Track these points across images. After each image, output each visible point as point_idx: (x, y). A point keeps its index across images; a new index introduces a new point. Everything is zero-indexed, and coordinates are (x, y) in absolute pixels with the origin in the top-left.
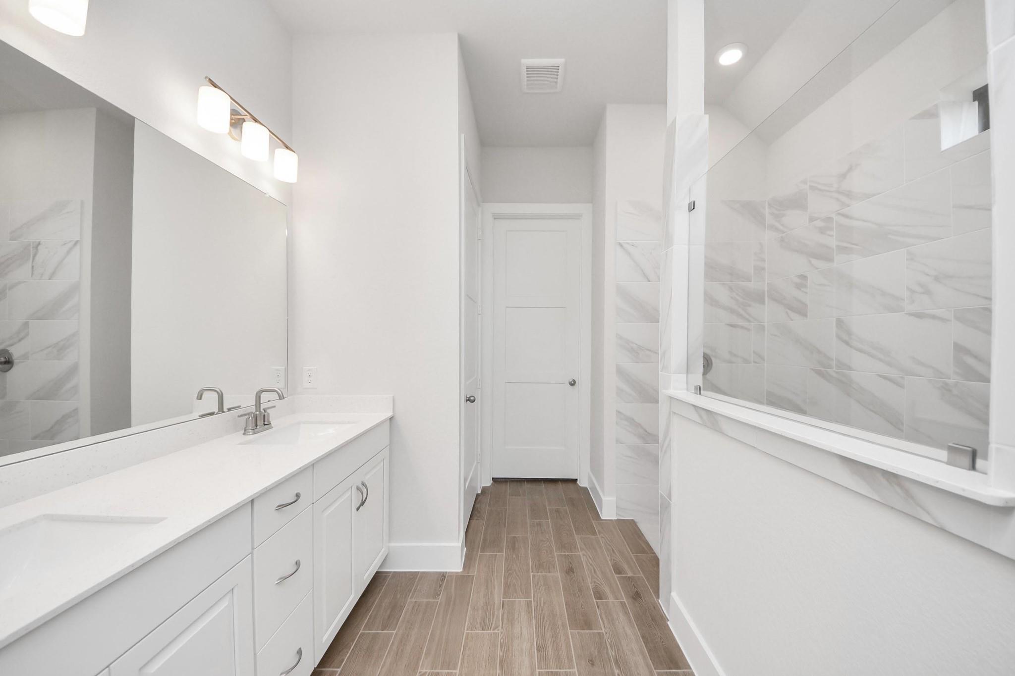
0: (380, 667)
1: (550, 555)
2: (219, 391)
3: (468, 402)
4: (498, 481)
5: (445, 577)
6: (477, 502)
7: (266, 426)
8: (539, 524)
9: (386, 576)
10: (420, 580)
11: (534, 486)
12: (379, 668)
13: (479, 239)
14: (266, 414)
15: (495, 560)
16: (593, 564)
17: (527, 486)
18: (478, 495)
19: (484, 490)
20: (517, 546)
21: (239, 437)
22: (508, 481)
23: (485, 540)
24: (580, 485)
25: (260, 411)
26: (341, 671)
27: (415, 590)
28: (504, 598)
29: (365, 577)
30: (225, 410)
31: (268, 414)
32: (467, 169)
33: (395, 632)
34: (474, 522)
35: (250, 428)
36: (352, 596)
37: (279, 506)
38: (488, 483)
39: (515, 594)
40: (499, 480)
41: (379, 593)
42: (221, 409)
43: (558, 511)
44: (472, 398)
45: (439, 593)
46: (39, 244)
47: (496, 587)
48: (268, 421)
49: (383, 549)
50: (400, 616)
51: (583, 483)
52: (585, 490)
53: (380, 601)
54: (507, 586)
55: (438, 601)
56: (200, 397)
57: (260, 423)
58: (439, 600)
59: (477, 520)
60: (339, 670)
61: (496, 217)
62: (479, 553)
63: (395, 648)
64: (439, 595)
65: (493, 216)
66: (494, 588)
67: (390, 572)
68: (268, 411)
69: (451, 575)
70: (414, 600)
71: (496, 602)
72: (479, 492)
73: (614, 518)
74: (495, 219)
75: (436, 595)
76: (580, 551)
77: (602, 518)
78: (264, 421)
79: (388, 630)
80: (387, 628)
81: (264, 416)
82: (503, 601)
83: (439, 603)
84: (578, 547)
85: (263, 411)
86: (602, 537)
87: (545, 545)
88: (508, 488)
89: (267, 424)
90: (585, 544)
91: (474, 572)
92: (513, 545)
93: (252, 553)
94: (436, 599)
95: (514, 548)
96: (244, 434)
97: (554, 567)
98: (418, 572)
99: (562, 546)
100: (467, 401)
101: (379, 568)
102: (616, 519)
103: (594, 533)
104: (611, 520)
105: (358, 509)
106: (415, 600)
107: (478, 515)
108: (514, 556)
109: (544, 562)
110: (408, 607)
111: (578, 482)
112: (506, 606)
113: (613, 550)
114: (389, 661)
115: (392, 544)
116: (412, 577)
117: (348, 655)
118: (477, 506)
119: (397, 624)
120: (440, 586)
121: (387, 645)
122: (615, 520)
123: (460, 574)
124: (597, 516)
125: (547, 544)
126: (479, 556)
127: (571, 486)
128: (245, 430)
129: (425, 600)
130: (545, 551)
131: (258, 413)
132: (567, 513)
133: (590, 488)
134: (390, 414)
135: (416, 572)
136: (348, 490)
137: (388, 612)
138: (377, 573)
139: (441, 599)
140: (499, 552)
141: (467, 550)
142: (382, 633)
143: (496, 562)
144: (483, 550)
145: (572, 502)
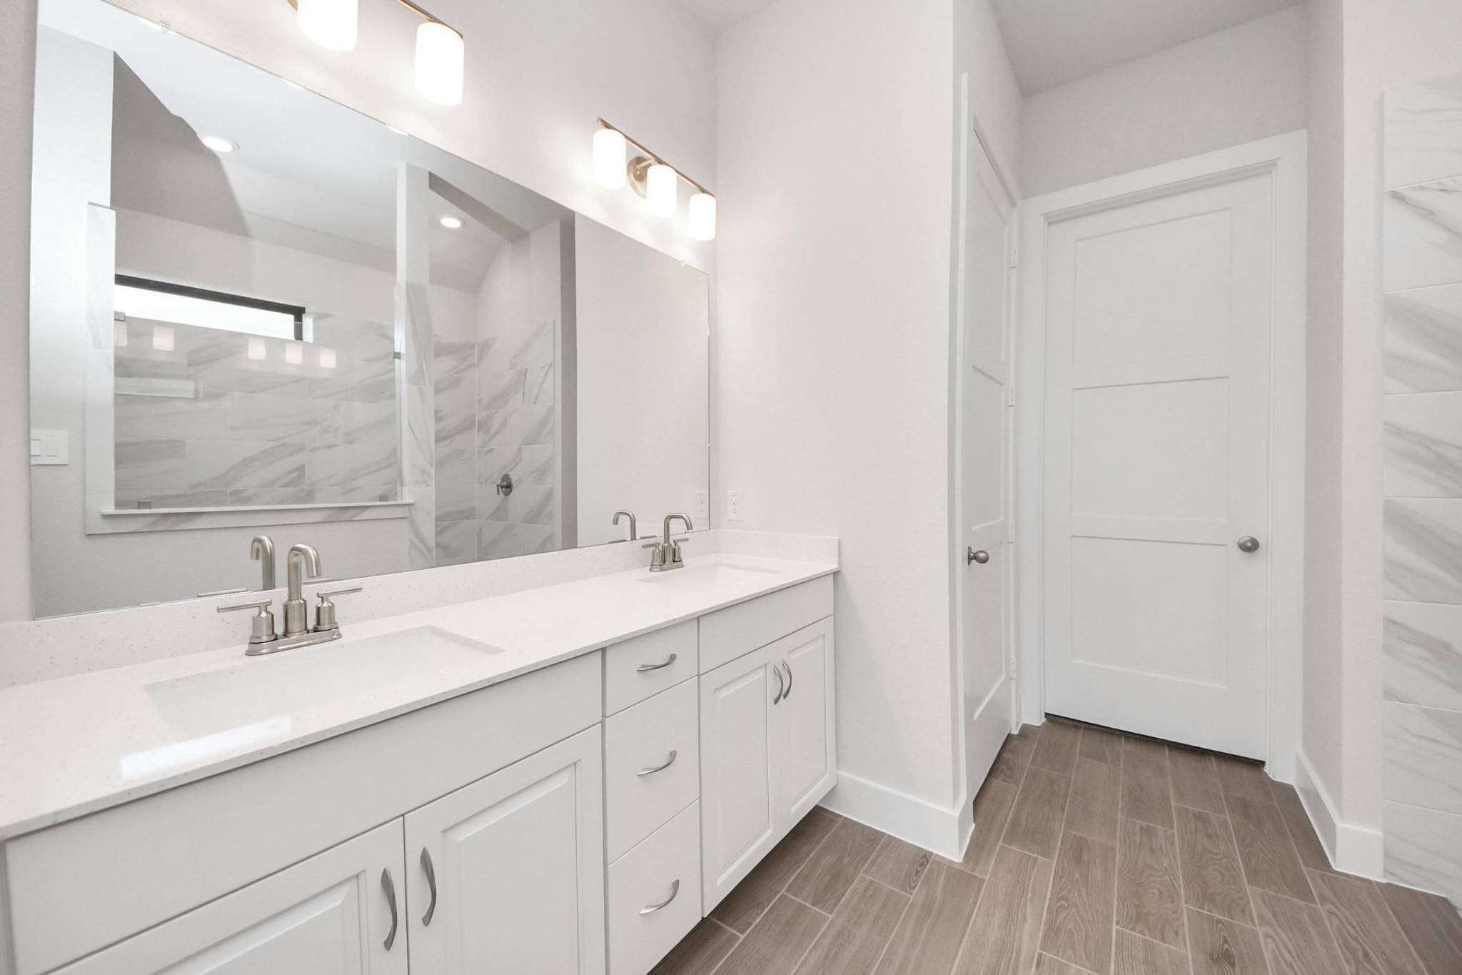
0: (798, 964)
1: (1170, 905)
2: (632, 517)
3: (974, 561)
4: (1057, 722)
5: (928, 862)
6: (1008, 747)
7: (675, 563)
8: (1146, 831)
9: (832, 820)
10: (884, 847)
11: (1143, 750)
12: (796, 964)
13: (1014, 268)
14: (677, 547)
15: (1033, 867)
16: (1295, 966)
17: (1123, 746)
18: (1009, 736)
19: (1026, 731)
20: (1085, 857)
21: (645, 572)
22: (1080, 727)
23: (1015, 823)
24: (1272, 777)
25: (669, 543)
26: (745, 939)
27: (873, 862)
28: (1043, 948)
29: (794, 809)
30: (637, 538)
31: (679, 548)
32: (977, 131)
33: (831, 917)
34: (996, 782)
35: (658, 563)
36: (769, 832)
37: (643, 667)
38: (1037, 720)
39: (1070, 952)
40: (1061, 720)
41: (818, 842)
42: (633, 538)
43: (1199, 817)
44: (982, 555)
45: (913, 885)
46: (527, 370)
47: (1028, 918)
48: (679, 557)
49: (826, 777)
50: (843, 895)
51: (1279, 771)
52: (1287, 792)
53: (816, 854)
54: (1052, 930)
55: (909, 899)
56: (616, 522)
57: (669, 558)
58: (912, 897)
59: (1003, 780)
60: (742, 937)
61: (1052, 220)
62: (1000, 843)
63: (826, 942)
64: (914, 888)
65: (1046, 219)
66: (1024, 919)
67: (841, 816)
68: (680, 544)
69: (940, 862)
70: (869, 878)
71: (1025, 946)
72: (1015, 732)
73: (1378, 877)
74: (1049, 224)
75: (909, 885)
76: (1256, 921)
77: (1335, 868)
78: (675, 557)
79: (820, 909)
80: (820, 905)
81: (675, 549)
82: (1040, 955)
83: (911, 900)
84: (1251, 912)
85: (673, 544)
86: (1330, 913)
87: (1158, 879)
88: (1079, 741)
89: (676, 560)
90: (1274, 914)
91: (986, 872)
92: (1078, 852)
93: (603, 722)
94: (906, 892)
95: (1078, 860)
96: (651, 570)
97: (1177, 934)
98: (884, 834)
99: (1206, 897)
100: (970, 559)
101: (820, 802)
102: (1384, 881)
103: (1306, 895)
104: (1369, 881)
105: (776, 701)
106: (871, 878)
107: (1009, 773)
108: (1077, 876)
109: (1153, 915)
110: (858, 884)
111: (1266, 769)
112: (1046, 968)
113: (1366, 955)
114: (812, 961)
115: (843, 773)
116: (873, 838)
117: (758, 920)
118: (1007, 755)
119: (836, 905)
120: (917, 872)
121: (816, 933)
122: (1378, 883)
123: (958, 867)
124: (1320, 859)
125: (1164, 879)
126: (999, 847)
127: (1245, 773)
128: (652, 565)
129: (888, 887)
130: (1156, 892)
131: (666, 545)
132: (1227, 829)
133: (1301, 789)
134: (833, 566)
135: (879, 832)
136: (759, 668)
137: (827, 879)
138: (817, 807)
139: (916, 895)
140: (1043, 855)
141: (975, 829)
142: (810, 909)
143: (1035, 871)
144: (1009, 840)
145: (1243, 809)
